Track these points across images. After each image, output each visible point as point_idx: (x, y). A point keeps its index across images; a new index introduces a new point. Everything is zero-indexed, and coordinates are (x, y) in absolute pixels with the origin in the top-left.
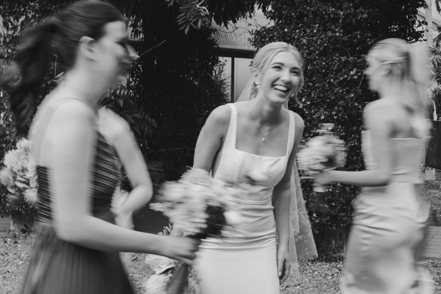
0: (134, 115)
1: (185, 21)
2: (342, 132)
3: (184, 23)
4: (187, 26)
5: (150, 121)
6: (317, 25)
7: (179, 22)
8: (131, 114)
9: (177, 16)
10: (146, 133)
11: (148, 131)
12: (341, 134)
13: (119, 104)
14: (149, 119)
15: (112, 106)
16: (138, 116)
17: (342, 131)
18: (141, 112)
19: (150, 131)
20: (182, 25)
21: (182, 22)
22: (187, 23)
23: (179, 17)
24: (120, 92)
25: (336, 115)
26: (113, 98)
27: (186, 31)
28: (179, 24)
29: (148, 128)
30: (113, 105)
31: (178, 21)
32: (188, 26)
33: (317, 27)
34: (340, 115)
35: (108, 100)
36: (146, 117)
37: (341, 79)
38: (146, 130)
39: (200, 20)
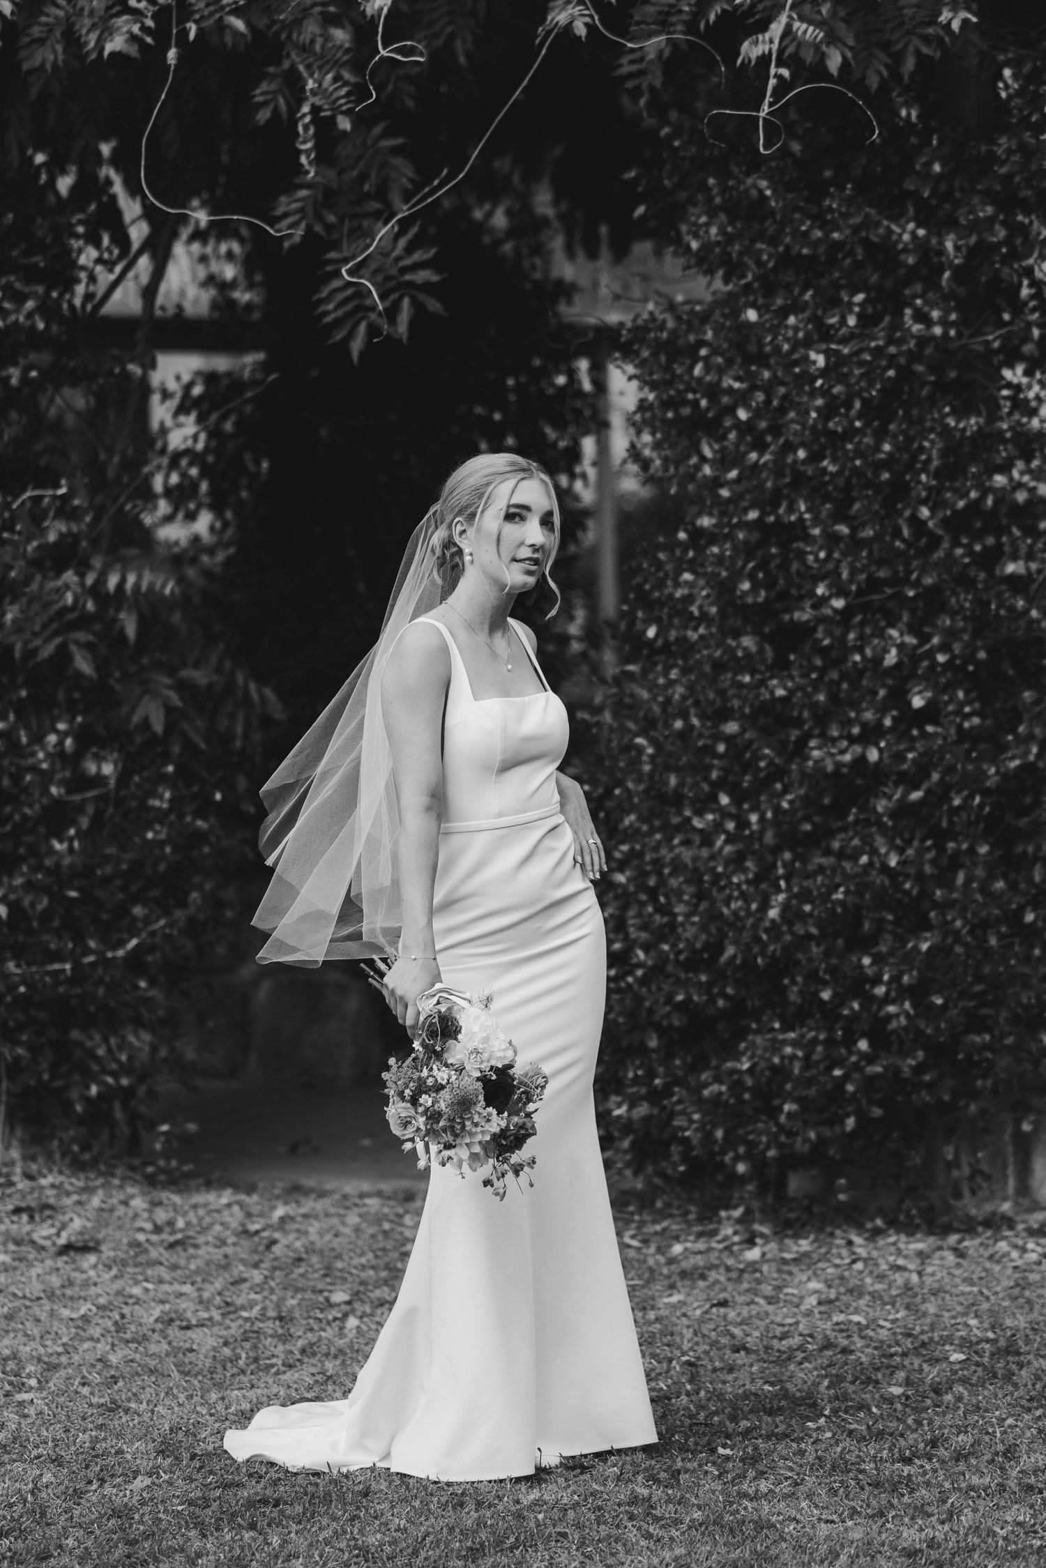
0: (185, 673)
1: (349, 307)
2: (967, 717)
3: (347, 315)
4: (357, 324)
5: (255, 696)
6: (860, 297)
7: (326, 313)
8: (172, 672)
9: (317, 291)
10: (238, 744)
11: (246, 735)
12: (966, 725)
13: (122, 629)
14: (253, 687)
15: (91, 638)
16: (200, 677)
17: (967, 709)
18: (213, 660)
19: (257, 737)
20: (337, 323)
21: (340, 313)
22: (360, 315)
23: (324, 294)
24: (123, 581)
25: (944, 647)
26: (90, 606)
27: (356, 346)
28: (328, 319)
29: (247, 724)
30: (96, 634)
31: (322, 309)
32: (362, 327)
33: (859, 304)
34: (957, 648)
35: (70, 616)
36: (240, 678)
37: (961, 504)
38: (239, 730)
39: (406, 302)
